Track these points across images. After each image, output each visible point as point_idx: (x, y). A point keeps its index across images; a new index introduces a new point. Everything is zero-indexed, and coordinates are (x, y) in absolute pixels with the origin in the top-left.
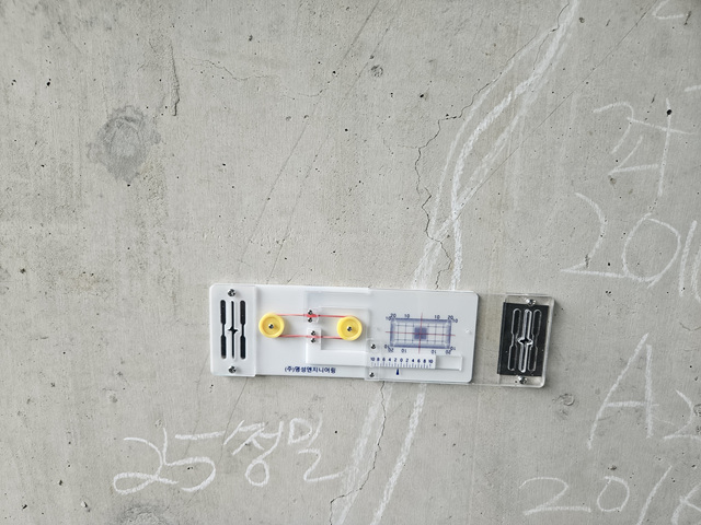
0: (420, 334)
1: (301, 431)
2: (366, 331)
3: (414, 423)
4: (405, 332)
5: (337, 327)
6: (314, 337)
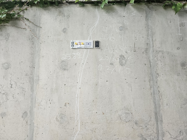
0: (88, 44)
1: (78, 53)
3: (88, 52)
4: (87, 44)
5: (81, 44)
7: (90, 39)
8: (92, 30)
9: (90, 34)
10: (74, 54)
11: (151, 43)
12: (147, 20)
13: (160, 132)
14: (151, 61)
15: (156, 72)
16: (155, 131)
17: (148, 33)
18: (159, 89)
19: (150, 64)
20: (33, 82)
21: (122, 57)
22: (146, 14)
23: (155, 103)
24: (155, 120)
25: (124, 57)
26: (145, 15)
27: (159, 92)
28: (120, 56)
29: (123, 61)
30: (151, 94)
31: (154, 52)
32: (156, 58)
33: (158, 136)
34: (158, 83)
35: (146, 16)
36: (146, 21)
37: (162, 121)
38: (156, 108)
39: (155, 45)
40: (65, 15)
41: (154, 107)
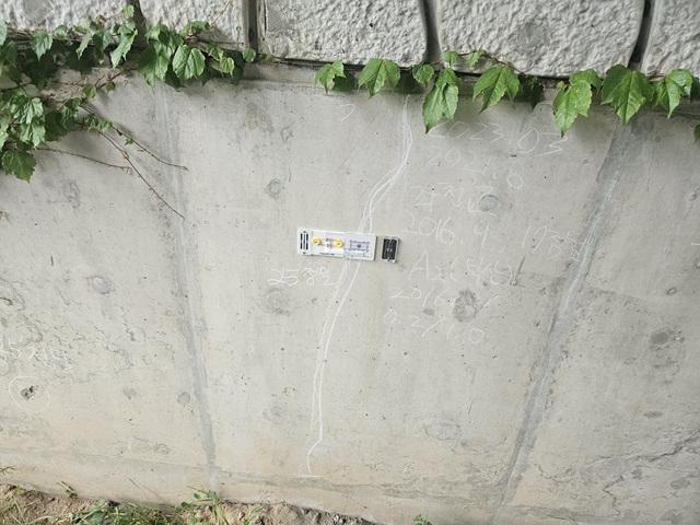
0: (359, 246)
1: (323, 271)
2: (343, 245)
3: (357, 271)
4: (355, 246)
6: (328, 246)
7: (366, 229)
8: (377, 197)
9: (368, 210)
10: (310, 270)
11: (584, 264)
12: (605, 176)
13: (518, 463)
14: (561, 316)
15: (562, 346)
16: (506, 460)
17: (587, 228)
18: (553, 387)
19: (553, 325)
20: (191, 332)
21: (467, 295)
22: (610, 150)
23: (528, 413)
24: (514, 444)
25: (472, 297)
26: (605, 155)
27: (551, 392)
28: (461, 293)
29: (467, 307)
30: (526, 395)
31: (582, 293)
32: (580, 309)
33: (510, 468)
34: (557, 373)
35: (608, 162)
36: (597, 180)
37: (532, 447)
38: (526, 422)
39: (593, 271)
40: (275, 125)
41: (522, 419)
